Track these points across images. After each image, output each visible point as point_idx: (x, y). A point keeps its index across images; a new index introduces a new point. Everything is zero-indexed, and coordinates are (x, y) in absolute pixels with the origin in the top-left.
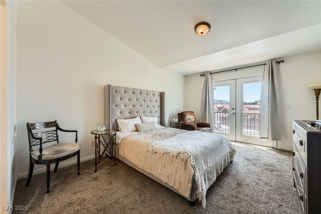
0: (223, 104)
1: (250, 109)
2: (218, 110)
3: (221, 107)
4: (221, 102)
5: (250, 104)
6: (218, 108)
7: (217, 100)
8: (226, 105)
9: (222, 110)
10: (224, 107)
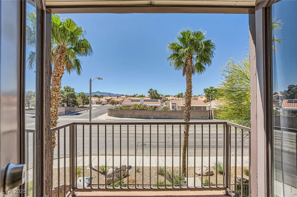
0: (111, 96)
1: (132, 101)
2: (107, 102)
3: (110, 99)
4: (110, 94)
5: (131, 96)
6: (107, 100)
7: (106, 93)
8: (114, 97)
9: (110, 101)
10: (112, 99)
